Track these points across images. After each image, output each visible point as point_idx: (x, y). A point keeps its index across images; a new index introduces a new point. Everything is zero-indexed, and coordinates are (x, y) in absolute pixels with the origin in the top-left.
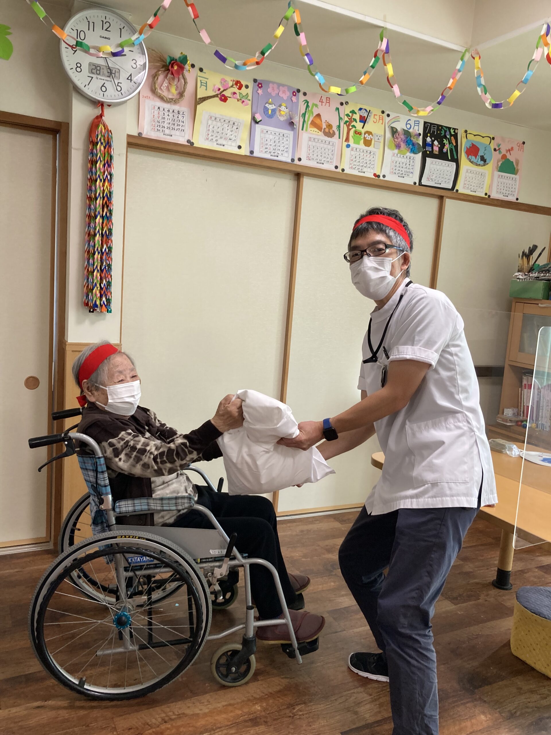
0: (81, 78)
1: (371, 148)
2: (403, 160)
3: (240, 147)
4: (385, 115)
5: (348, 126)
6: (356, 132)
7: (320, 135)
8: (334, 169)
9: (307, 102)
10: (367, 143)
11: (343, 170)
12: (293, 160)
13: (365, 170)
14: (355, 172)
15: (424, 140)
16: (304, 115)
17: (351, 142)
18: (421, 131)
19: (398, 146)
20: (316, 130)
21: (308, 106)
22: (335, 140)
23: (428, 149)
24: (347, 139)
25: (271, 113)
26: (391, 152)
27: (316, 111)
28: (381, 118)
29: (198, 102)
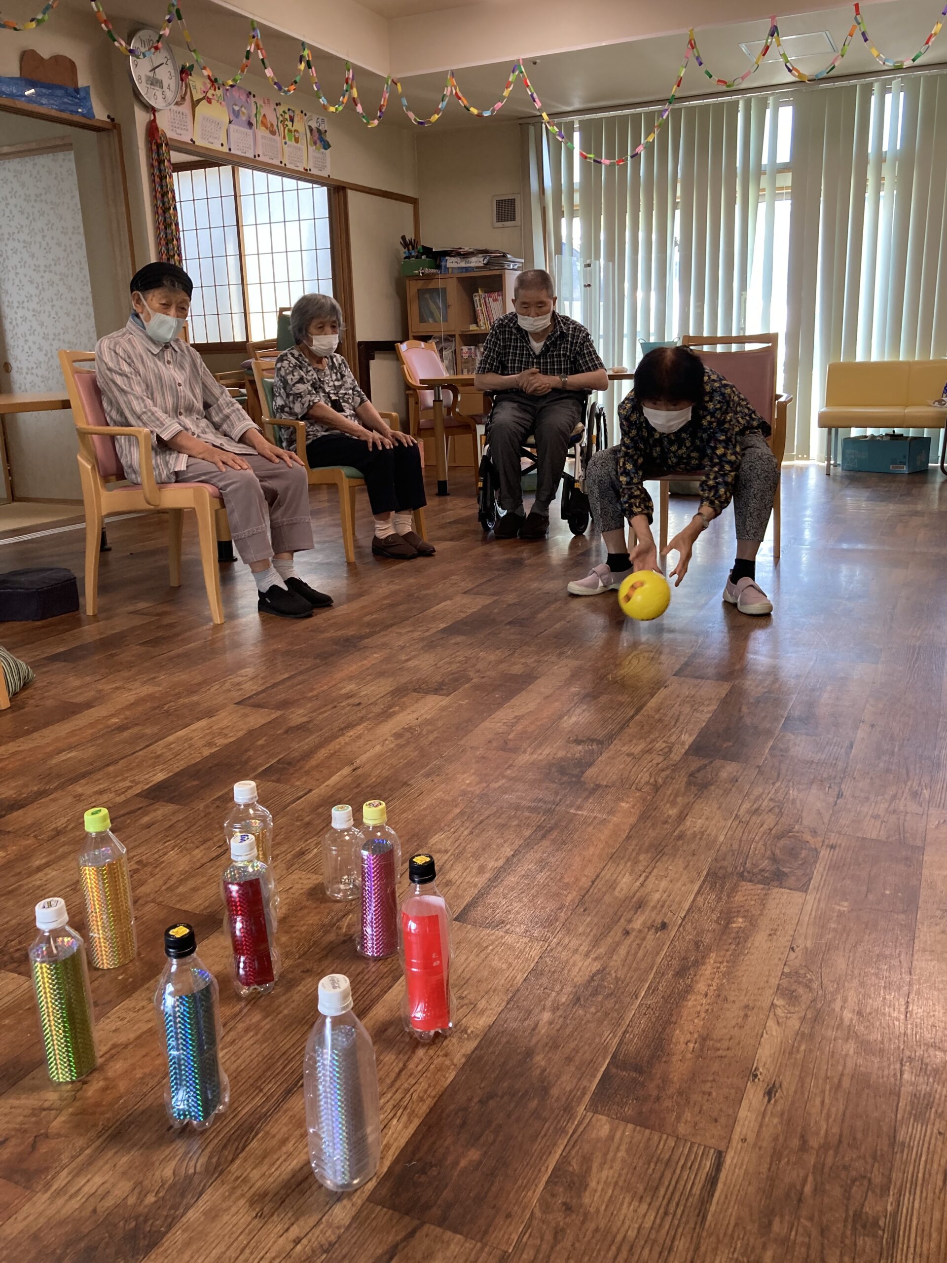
0: (142, 88)
1: (299, 145)
2: (320, 156)
3: (222, 145)
4: (303, 115)
5: (283, 125)
6: (290, 131)
7: (267, 134)
8: (279, 164)
9: (256, 103)
10: (297, 141)
11: (285, 165)
12: (254, 156)
13: (298, 164)
14: (292, 167)
16: (256, 115)
17: (287, 140)
19: (315, 143)
20: (264, 128)
21: (257, 107)
22: (276, 137)
24: (284, 138)
25: (237, 114)
26: (312, 148)
27: (263, 112)
28: (301, 118)
29: (195, 104)
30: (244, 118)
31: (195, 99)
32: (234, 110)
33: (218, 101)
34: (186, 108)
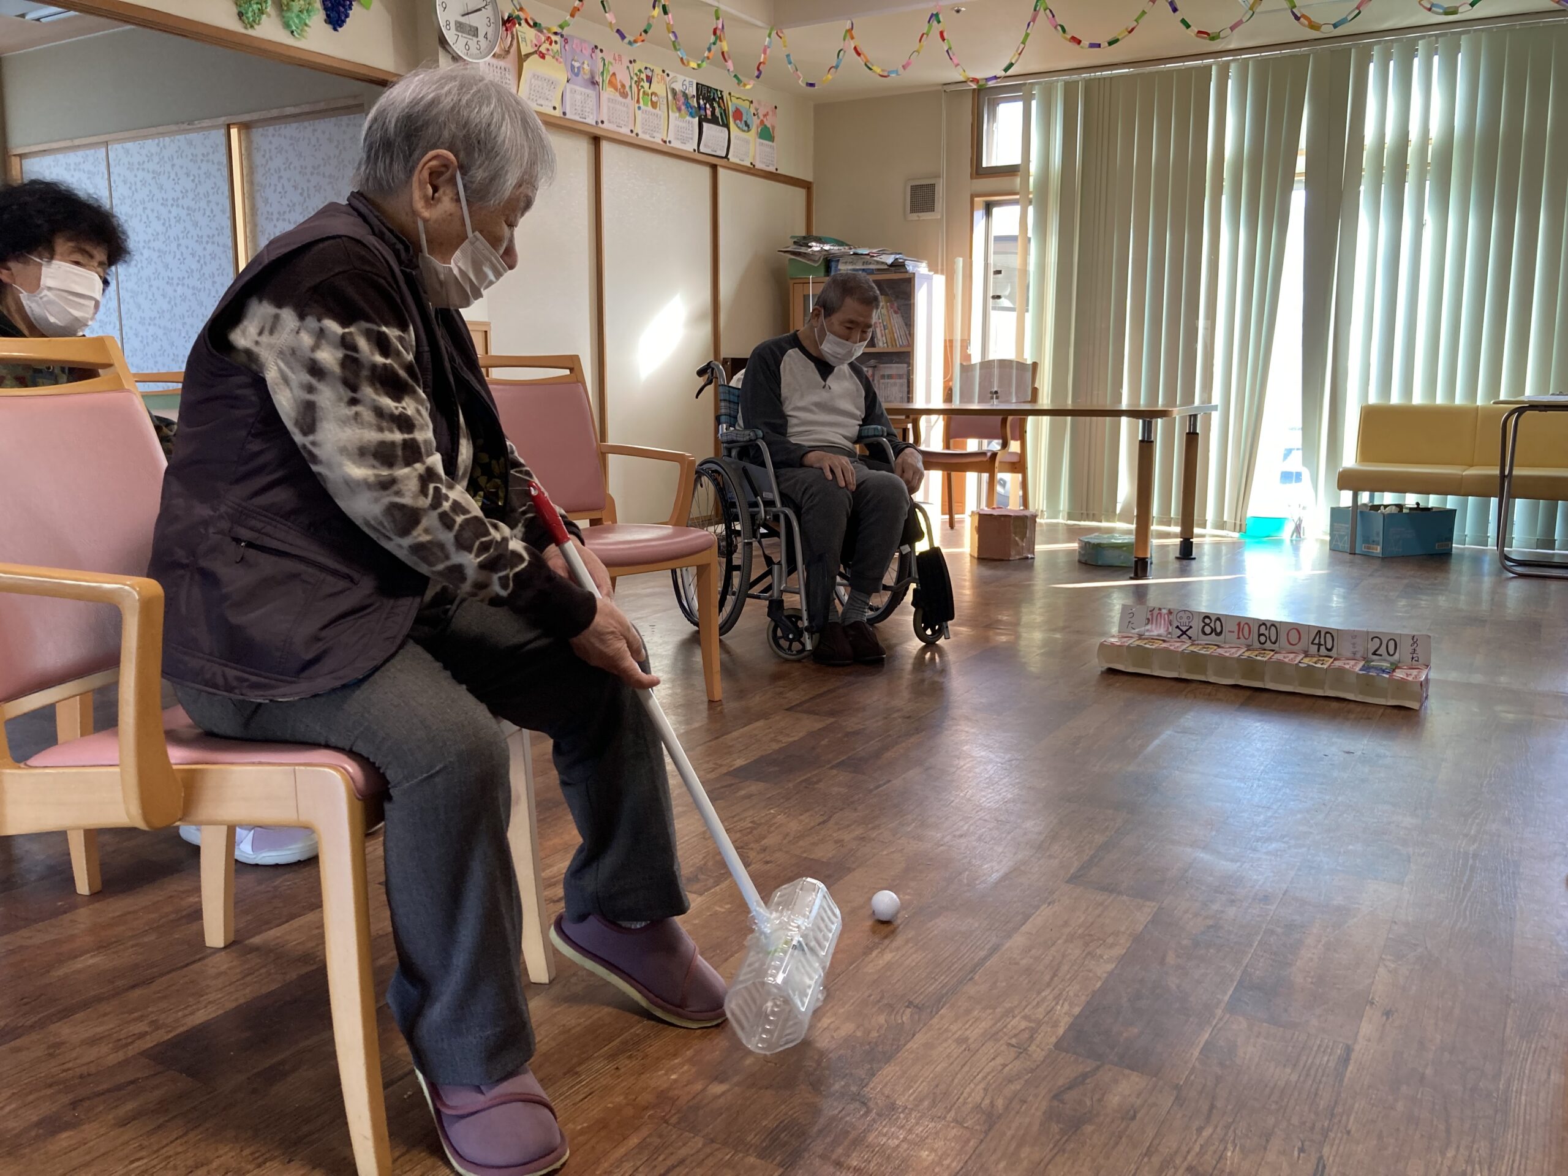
0: (450, 35)
1: (657, 111)
2: (684, 125)
3: (555, 108)
4: (665, 74)
5: (638, 87)
6: (644, 92)
7: (617, 96)
8: (629, 133)
9: (604, 59)
10: (654, 105)
11: (637, 135)
12: (597, 122)
13: (655, 134)
14: (647, 137)
15: (698, 103)
16: (602, 73)
17: (642, 104)
18: (695, 93)
19: (679, 110)
20: (612, 90)
21: (604, 64)
22: (628, 101)
23: (702, 112)
24: (638, 101)
25: (575, 72)
26: (674, 115)
27: (612, 70)
28: (662, 78)
29: (521, 59)
30: (587, 76)
31: (523, 53)
32: (573, 67)
33: (553, 57)
34: (510, 62)
